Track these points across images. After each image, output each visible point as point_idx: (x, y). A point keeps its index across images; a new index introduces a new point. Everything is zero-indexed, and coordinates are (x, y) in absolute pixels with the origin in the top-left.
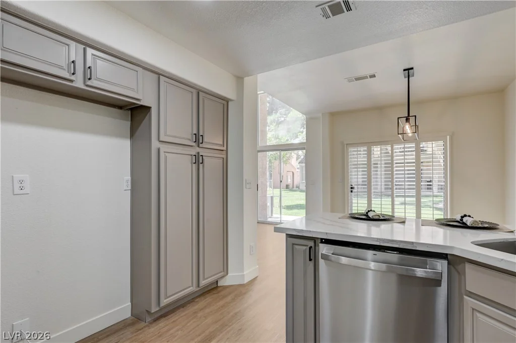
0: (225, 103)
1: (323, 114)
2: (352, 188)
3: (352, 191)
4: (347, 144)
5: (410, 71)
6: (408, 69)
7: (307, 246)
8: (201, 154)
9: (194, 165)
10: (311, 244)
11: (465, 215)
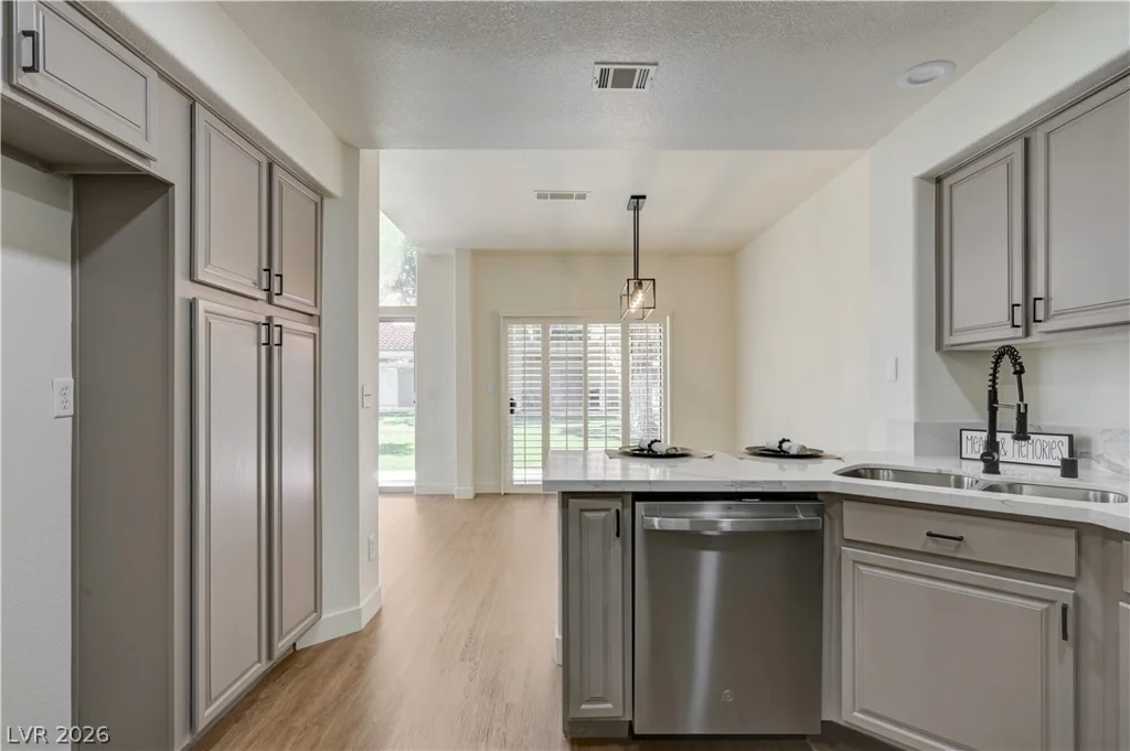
0: (318, 199)
1: (457, 250)
2: (512, 405)
3: (512, 411)
4: (505, 317)
5: (640, 200)
6: (638, 197)
7: (609, 510)
8: (276, 321)
9: (264, 348)
10: (617, 505)
11: (784, 441)
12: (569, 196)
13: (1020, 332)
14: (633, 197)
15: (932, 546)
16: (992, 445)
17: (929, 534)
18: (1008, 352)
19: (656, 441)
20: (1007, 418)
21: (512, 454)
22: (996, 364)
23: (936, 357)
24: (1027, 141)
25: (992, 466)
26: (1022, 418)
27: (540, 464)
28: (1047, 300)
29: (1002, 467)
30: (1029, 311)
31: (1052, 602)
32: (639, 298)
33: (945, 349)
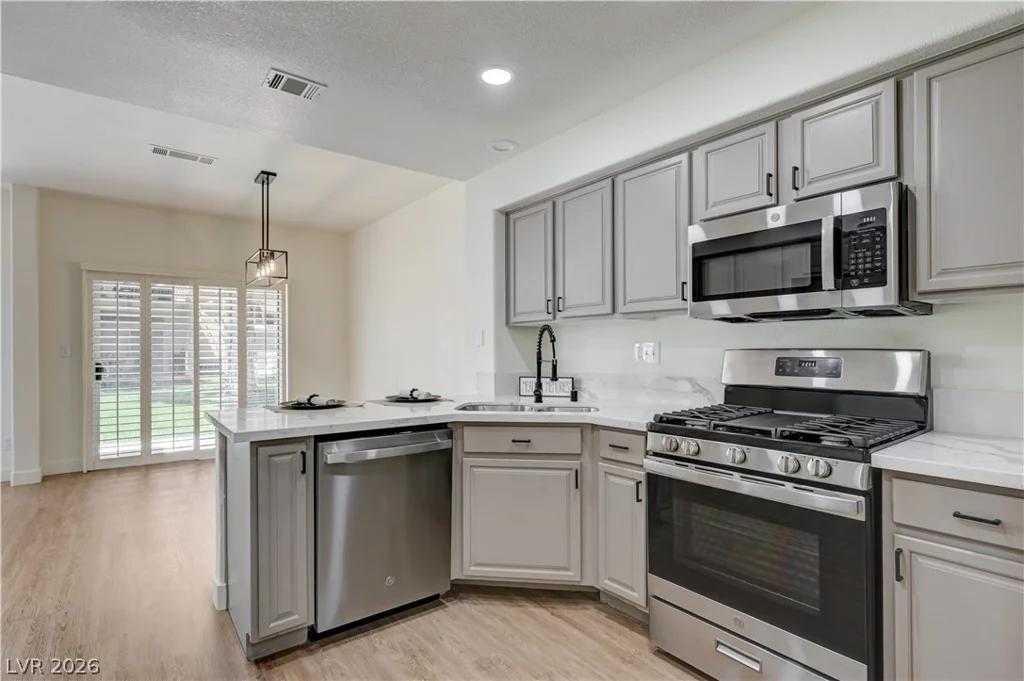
2: (98, 370)
3: (98, 378)
4: (89, 271)
5: (270, 177)
6: (269, 174)
7: (296, 452)
10: (303, 447)
11: (414, 390)
12: (194, 158)
13: (551, 316)
14: (263, 172)
15: (516, 448)
16: (539, 385)
17: (514, 441)
18: (546, 328)
19: (314, 395)
20: (547, 369)
21: (98, 434)
22: (541, 335)
23: (506, 330)
24: (554, 203)
25: (539, 399)
26: (554, 368)
27: (138, 434)
28: (564, 298)
29: (543, 399)
30: (555, 305)
31: (571, 469)
32: (270, 268)
33: (511, 324)
